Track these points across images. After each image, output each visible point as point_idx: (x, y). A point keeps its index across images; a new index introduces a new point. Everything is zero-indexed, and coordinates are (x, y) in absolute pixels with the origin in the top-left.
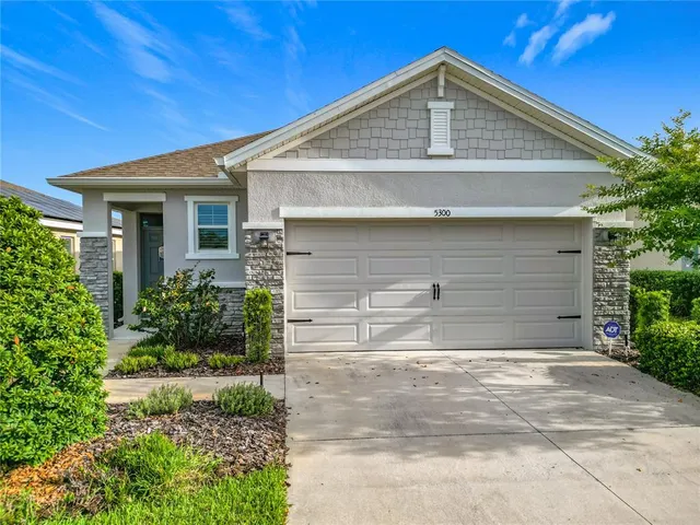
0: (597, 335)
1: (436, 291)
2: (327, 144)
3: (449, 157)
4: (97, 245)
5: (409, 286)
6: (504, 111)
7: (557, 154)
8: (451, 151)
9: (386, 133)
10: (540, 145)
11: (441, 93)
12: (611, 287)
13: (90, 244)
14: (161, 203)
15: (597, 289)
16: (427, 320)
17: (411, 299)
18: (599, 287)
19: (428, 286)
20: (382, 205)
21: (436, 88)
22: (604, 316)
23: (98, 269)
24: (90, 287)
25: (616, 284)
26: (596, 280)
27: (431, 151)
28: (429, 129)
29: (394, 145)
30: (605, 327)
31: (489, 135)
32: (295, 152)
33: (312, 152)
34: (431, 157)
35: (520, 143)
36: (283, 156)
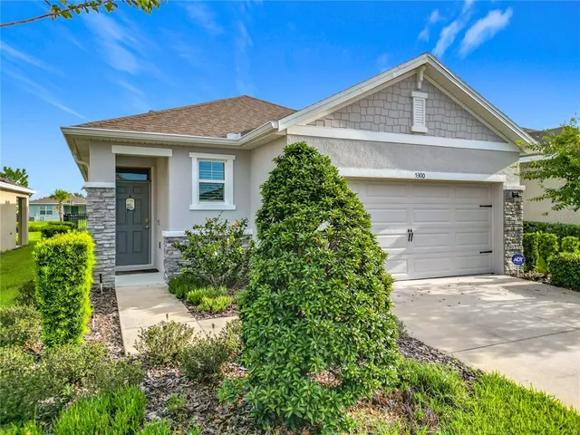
0: (506, 264)
1: (410, 235)
2: (345, 117)
3: (423, 134)
4: (105, 195)
5: (393, 231)
6: (456, 104)
7: (485, 137)
8: (426, 130)
9: (385, 112)
10: (475, 130)
11: (420, 86)
12: (513, 230)
13: (99, 194)
14: (167, 158)
15: (506, 232)
16: (404, 257)
17: (394, 241)
18: (508, 231)
19: (405, 231)
20: (382, 167)
21: (416, 82)
22: (510, 251)
23: (106, 218)
24: (96, 236)
25: (516, 228)
26: (505, 225)
27: (414, 129)
28: (412, 112)
29: (390, 122)
30: (513, 258)
31: (447, 120)
32: (322, 122)
33: (335, 123)
34: (413, 133)
35: (464, 128)
36: (314, 124)
